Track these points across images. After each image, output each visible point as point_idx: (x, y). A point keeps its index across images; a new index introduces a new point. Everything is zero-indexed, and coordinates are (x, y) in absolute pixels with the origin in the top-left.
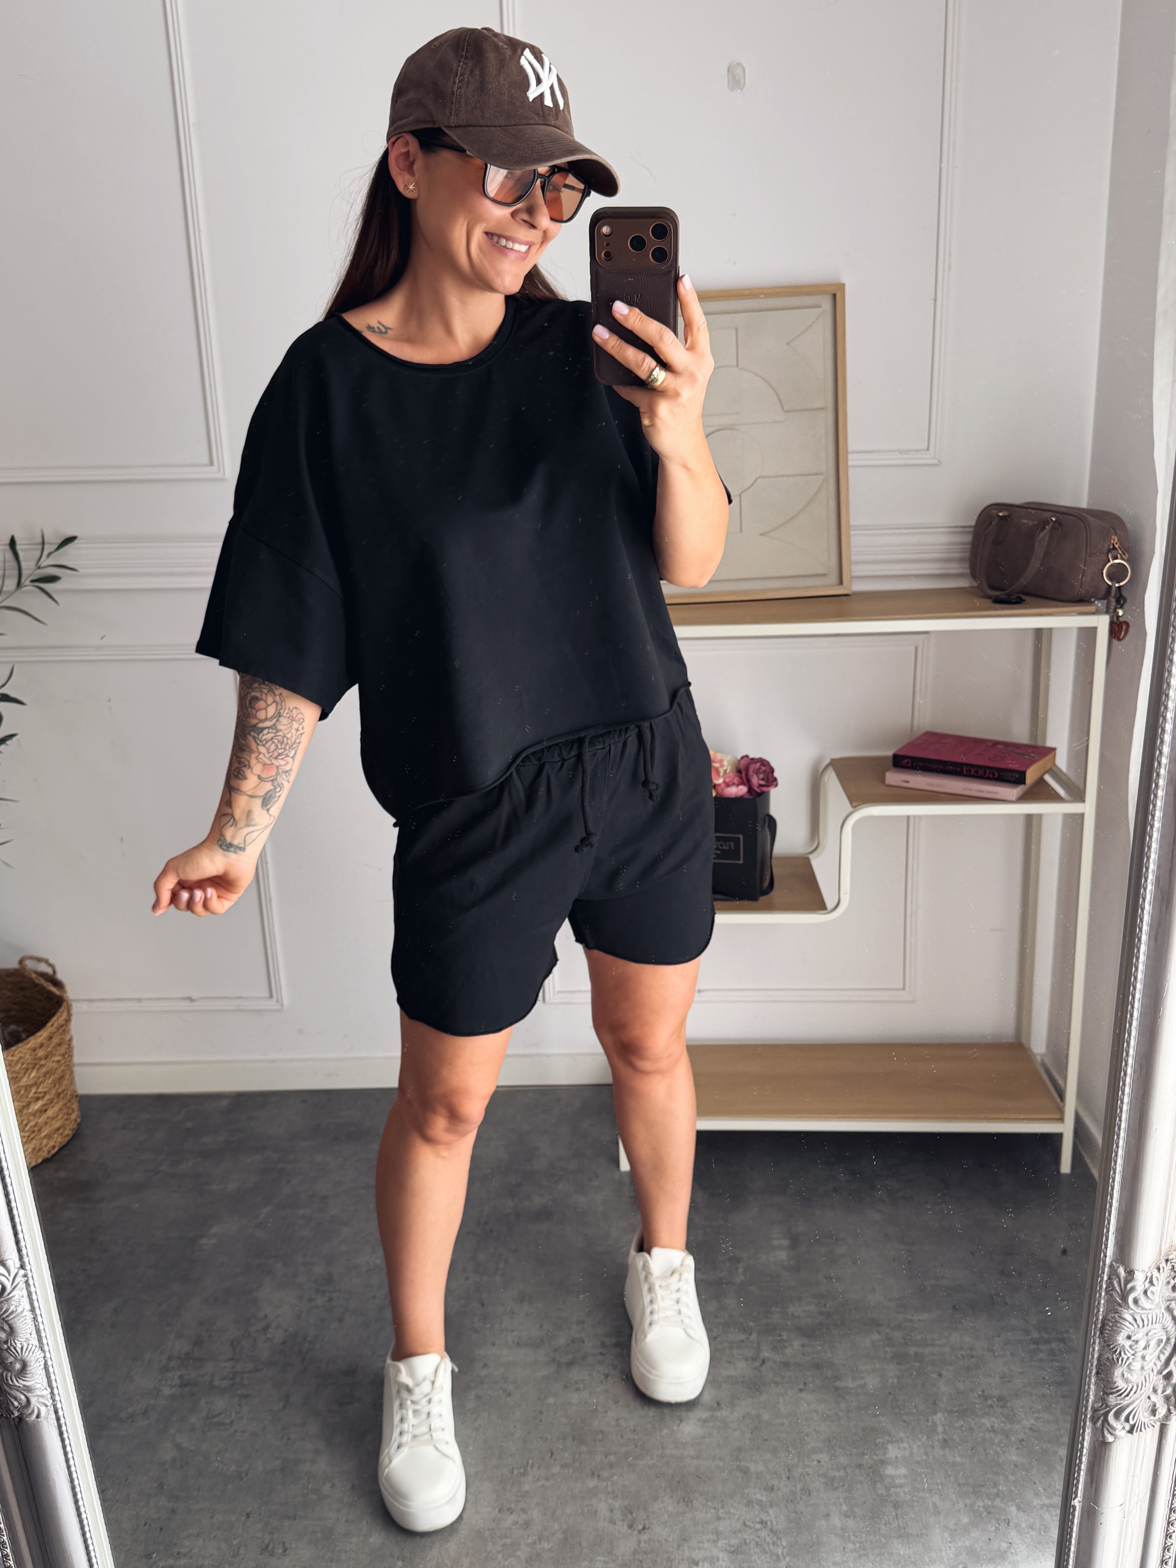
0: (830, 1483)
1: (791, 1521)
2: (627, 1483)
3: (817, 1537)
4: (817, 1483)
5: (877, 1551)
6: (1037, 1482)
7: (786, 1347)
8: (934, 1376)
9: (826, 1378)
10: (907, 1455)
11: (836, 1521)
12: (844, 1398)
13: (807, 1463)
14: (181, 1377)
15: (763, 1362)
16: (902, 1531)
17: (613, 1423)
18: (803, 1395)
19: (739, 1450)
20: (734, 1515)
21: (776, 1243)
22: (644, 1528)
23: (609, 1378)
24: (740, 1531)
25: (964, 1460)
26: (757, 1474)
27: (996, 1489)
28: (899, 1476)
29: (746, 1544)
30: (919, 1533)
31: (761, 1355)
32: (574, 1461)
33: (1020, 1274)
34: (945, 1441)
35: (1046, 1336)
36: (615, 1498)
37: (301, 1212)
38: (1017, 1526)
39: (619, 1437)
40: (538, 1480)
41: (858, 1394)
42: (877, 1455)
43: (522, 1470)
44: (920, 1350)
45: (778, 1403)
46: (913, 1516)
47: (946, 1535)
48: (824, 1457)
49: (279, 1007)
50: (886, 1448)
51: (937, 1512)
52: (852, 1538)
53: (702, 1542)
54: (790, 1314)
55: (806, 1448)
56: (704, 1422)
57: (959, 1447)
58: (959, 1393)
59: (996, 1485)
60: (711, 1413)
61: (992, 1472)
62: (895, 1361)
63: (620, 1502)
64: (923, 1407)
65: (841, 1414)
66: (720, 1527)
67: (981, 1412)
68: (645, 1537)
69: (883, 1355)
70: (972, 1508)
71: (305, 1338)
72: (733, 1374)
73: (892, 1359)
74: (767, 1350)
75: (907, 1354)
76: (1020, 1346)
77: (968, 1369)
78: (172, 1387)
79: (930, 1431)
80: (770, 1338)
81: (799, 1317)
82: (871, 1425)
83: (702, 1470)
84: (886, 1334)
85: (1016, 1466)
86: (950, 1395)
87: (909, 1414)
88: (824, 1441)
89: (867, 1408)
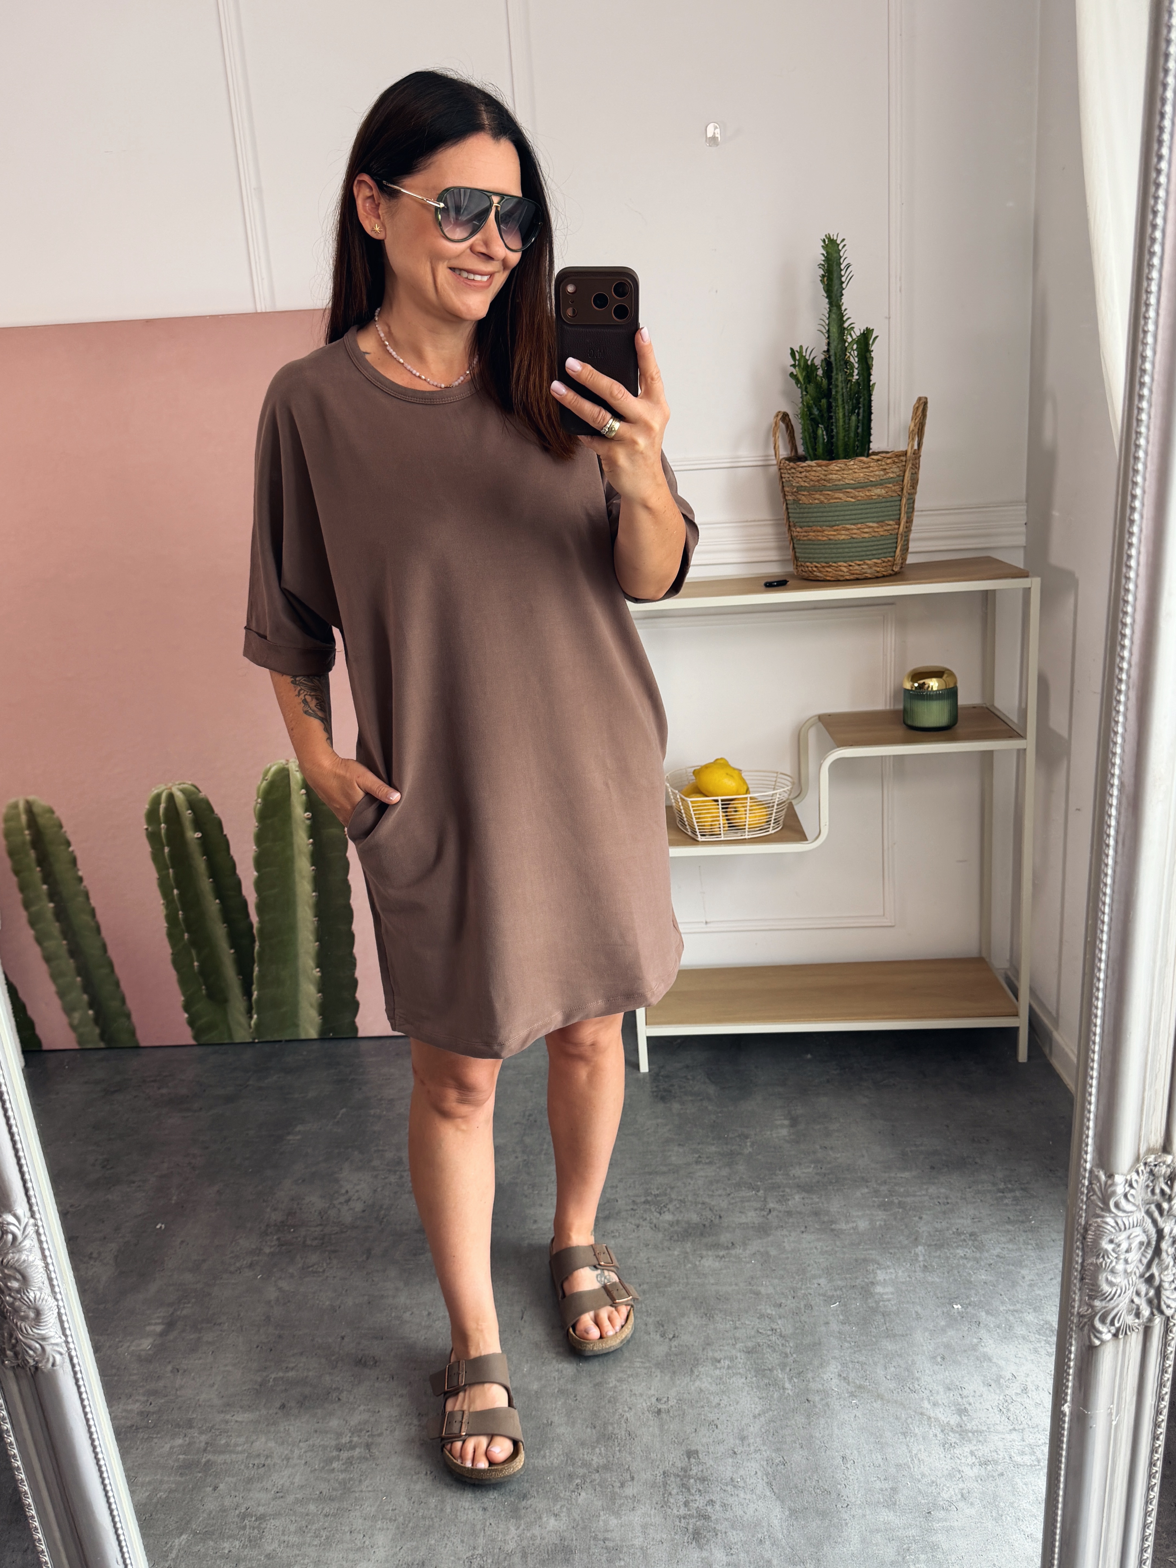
0: (829, 1300)
1: (797, 1328)
2: (658, 1304)
3: (819, 1339)
4: (818, 1301)
5: (869, 1348)
6: (1003, 1293)
7: (789, 1200)
8: (917, 1218)
9: (824, 1222)
10: (894, 1277)
11: (834, 1327)
12: (839, 1237)
13: (809, 1285)
14: (278, 1239)
15: (770, 1211)
16: (890, 1332)
17: (645, 1261)
18: (805, 1235)
19: (752, 1278)
20: (749, 1325)
21: (778, 1122)
22: (674, 1337)
23: (640, 1228)
24: (754, 1337)
25: (941, 1280)
26: (767, 1294)
27: (968, 1300)
28: (886, 1293)
29: (759, 1346)
30: (904, 1333)
31: (768, 1206)
33: (988, 1141)
34: (925, 1267)
35: (1010, 1186)
36: (649, 1315)
37: (372, 1112)
38: (986, 1325)
39: (650, 1270)
41: (849, 1234)
42: (868, 1279)
45: (784, 1242)
46: (898, 1321)
47: (926, 1334)
48: (823, 1281)
50: (876, 1274)
51: (919, 1318)
52: (848, 1339)
53: (723, 1346)
54: (792, 1175)
55: (808, 1275)
56: (721, 1258)
57: (938, 1271)
58: (936, 1231)
59: (968, 1297)
60: (727, 1251)
61: (965, 1288)
62: (883, 1208)
63: (653, 1318)
64: (906, 1242)
65: (837, 1249)
66: (737, 1335)
67: (955, 1244)
68: (675, 1343)
69: (871, 1204)
70: (948, 1314)
71: (381, 1207)
72: (744, 1221)
73: (879, 1206)
74: (773, 1202)
75: (892, 1202)
76: (988, 1194)
77: (944, 1213)
78: (271, 1247)
79: (912, 1260)
80: (775, 1193)
81: (799, 1177)
82: (863, 1257)
83: (721, 1293)
84: (873, 1188)
85: (985, 1283)
86: (929, 1232)
87: (895, 1247)
88: (823, 1270)
89: (859, 1244)
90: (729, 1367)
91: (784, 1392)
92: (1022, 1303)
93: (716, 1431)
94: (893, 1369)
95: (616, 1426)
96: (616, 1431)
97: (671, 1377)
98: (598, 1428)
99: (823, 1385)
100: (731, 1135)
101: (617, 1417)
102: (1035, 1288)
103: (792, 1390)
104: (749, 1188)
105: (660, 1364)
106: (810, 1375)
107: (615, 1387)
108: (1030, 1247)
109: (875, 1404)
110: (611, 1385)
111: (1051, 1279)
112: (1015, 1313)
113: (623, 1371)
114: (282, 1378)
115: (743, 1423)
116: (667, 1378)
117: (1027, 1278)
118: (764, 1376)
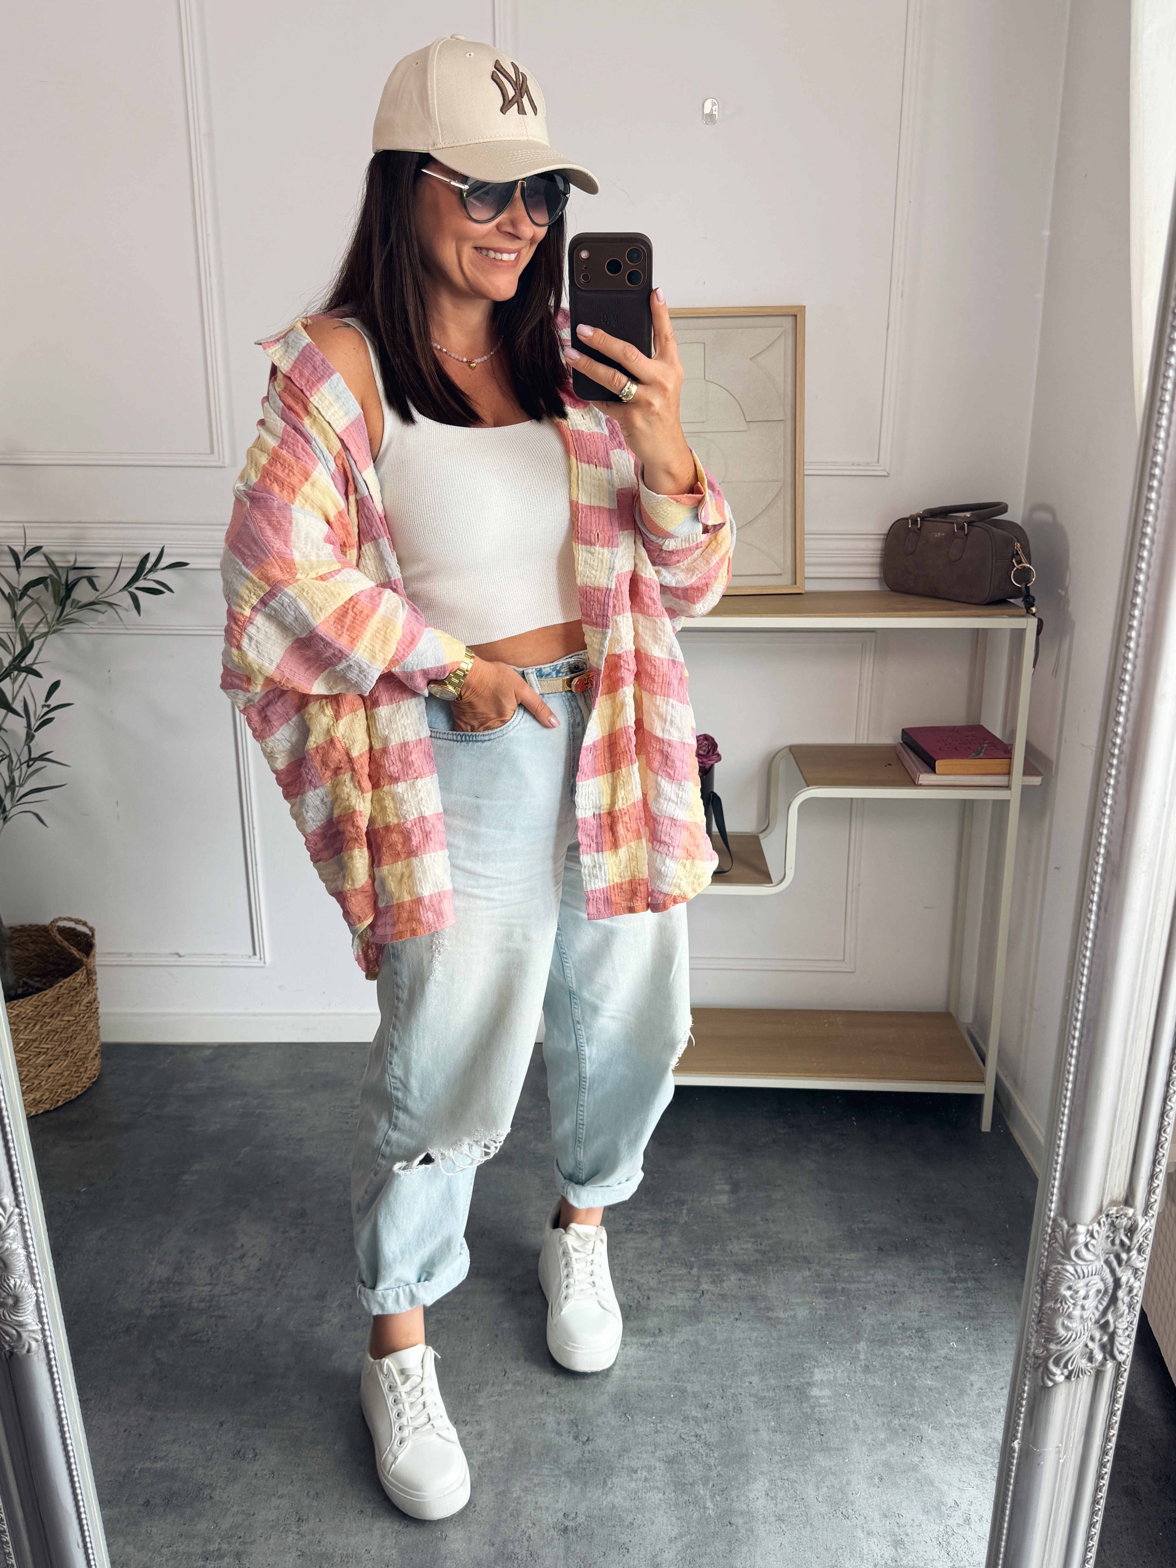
0: (760, 1402)
1: (723, 1436)
2: (573, 1399)
3: (747, 1450)
4: (748, 1402)
5: (801, 1462)
6: (949, 1403)
7: (724, 1281)
8: (860, 1309)
9: (760, 1309)
10: (832, 1378)
11: (764, 1435)
12: (775, 1327)
13: (739, 1383)
14: (161, 1299)
15: (703, 1293)
16: (825, 1445)
18: (739, 1323)
19: (678, 1371)
20: (671, 1428)
21: (717, 1187)
22: (588, 1440)
24: (676, 1443)
25: (883, 1384)
26: (693, 1393)
27: (911, 1409)
28: (823, 1397)
29: (681, 1454)
30: (840, 1446)
31: (701, 1288)
32: (526, 1379)
33: (941, 1220)
34: (867, 1367)
35: (962, 1275)
36: (562, 1412)
37: (278, 1152)
38: (929, 1441)
40: (492, 1396)
41: (787, 1324)
42: (804, 1378)
43: (477, 1387)
44: (847, 1286)
45: (715, 1330)
46: (835, 1432)
47: (864, 1449)
48: (755, 1379)
49: (262, 964)
50: (813, 1372)
51: (857, 1429)
52: (779, 1451)
53: (641, 1453)
54: (729, 1251)
55: (739, 1371)
56: (646, 1347)
57: (880, 1373)
58: (880, 1324)
59: (911, 1406)
60: (653, 1339)
61: (909, 1394)
62: (824, 1295)
63: (567, 1416)
64: (847, 1336)
65: (773, 1341)
66: (658, 1440)
67: (900, 1341)
68: (589, 1448)
69: (813, 1290)
70: (889, 1426)
71: (278, 1267)
72: (675, 1304)
73: (821, 1293)
74: (706, 1283)
75: (835, 1290)
76: (938, 1284)
77: (890, 1303)
78: (152, 1308)
79: (853, 1358)
80: (710, 1272)
81: (737, 1254)
82: (800, 1351)
83: (643, 1389)
84: (816, 1271)
85: (930, 1389)
86: (873, 1326)
87: (836, 1342)
88: (756, 1365)
89: (797, 1336)
90: (646, 1480)
91: (705, 1512)
92: (970, 1416)
93: (627, 1556)
94: (825, 1489)
95: (516, 1544)
96: (517, 1550)
97: (581, 1488)
98: (497, 1545)
99: (748, 1506)
100: (666, 1201)
101: (518, 1534)
102: (984, 1399)
103: (713, 1510)
104: (682, 1264)
105: (570, 1472)
106: (734, 1493)
107: (519, 1498)
108: (980, 1348)
109: (803, 1531)
110: (515, 1495)
111: (1002, 1388)
112: (961, 1428)
113: (528, 1480)
114: (149, 1469)
115: (657, 1548)
116: (577, 1490)
117: (975, 1387)
118: (684, 1492)
